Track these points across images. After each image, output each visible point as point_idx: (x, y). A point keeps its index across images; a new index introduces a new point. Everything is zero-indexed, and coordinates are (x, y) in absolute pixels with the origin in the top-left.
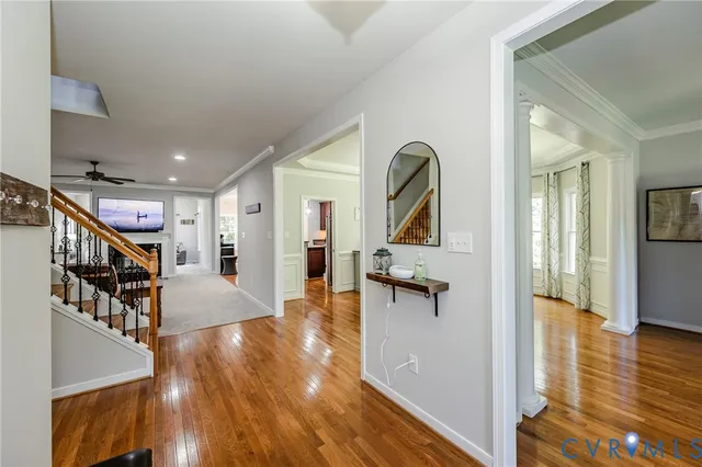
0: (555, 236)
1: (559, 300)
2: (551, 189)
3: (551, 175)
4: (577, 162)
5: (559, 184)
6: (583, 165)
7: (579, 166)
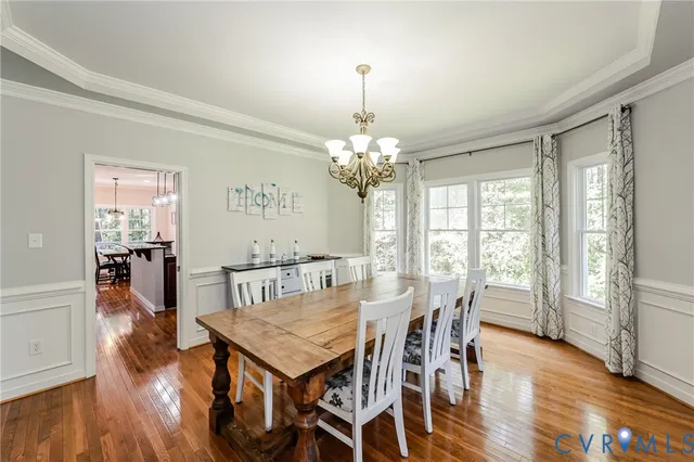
0: (553, 239)
1: (561, 343)
2: (548, 161)
3: (548, 139)
4: (612, 107)
5: (560, 153)
6: (623, 110)
7: (616, 112)
